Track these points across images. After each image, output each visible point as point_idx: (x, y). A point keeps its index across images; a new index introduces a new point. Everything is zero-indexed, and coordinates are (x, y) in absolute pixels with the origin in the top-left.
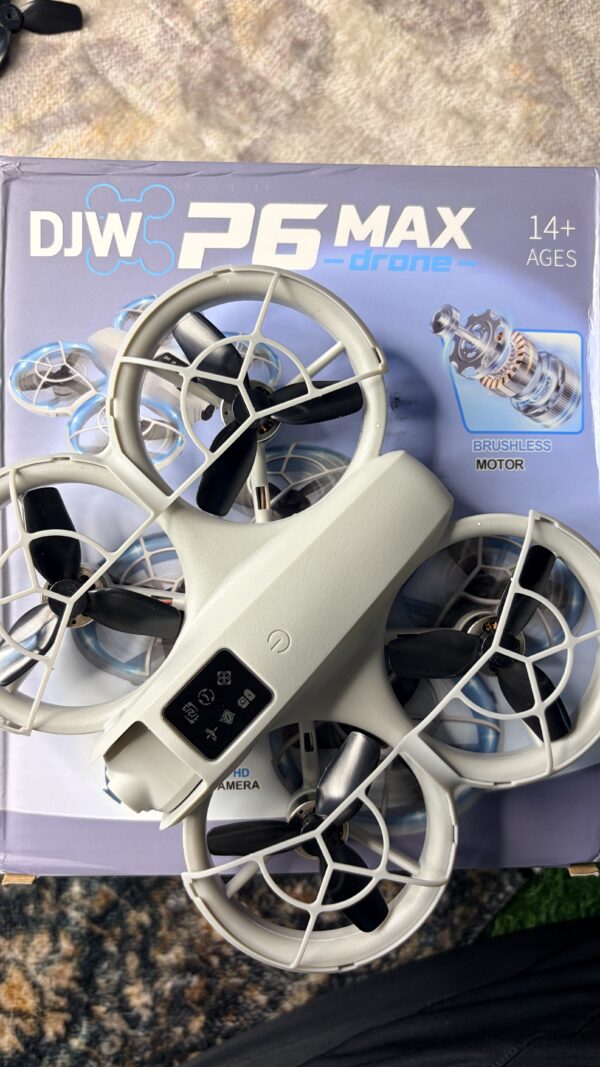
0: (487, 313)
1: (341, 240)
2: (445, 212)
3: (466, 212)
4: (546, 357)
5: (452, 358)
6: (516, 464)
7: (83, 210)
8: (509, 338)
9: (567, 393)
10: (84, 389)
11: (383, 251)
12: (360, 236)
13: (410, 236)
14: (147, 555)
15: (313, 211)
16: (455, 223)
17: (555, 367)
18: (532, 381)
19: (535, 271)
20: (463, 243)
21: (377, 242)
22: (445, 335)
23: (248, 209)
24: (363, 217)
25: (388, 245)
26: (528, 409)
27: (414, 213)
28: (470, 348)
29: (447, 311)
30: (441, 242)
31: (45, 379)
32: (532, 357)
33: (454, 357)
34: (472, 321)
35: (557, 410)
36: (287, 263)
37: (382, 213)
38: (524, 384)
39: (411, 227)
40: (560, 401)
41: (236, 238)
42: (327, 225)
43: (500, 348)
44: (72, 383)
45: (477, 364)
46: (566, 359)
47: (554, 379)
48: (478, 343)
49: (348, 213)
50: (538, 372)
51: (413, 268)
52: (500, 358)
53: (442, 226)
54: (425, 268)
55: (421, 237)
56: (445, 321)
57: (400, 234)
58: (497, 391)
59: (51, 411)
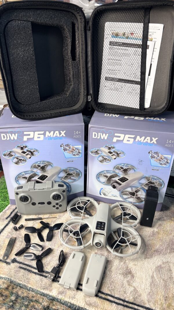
0: (68, 144)
1: (47, 136)
2: (61, 132)
3: (64, 132)
4: (76, 149)
5: (63, 150)
6: (72, 161)
7: (9, 134)
8: (71, 147)
9: (80, 153)
10: (13, 156)
11: (53, 138)
12: (49, 135)
13: (57, 135)
14: (24, 174)
15: (42, 132)
16: (63, 133)
17: (78, 150)
18: (74, 152)
19: (75, 138)
20: (64, 135)
21: (52, 136)
22: (62, 147)
23: (33, 133)
24: (50, 133)
25: (54, 136)
26: (74, 155)
27: (57, 132)
28: (66, 148)
29: (62, 144)
30: (61, 136)
31: (7, 155)
32: (74, 149)
33: (64, 150)
34: (66, 145)
35: (78, 155)
36: (39, 139)
37: (52, 132)
38: (73, 152)
39: (57, 134)
40: (78, 154)
41: (31, 136)
42: (44, 134)
43: (70, 148)
44: (11, 155)
45: (67, 150)
46: (79, 149)
47: (78, 151)
48: (67, 148)
49: (47, 133)
50: (75, 151)
51: (57, 139)
52: (70, 149)
53: (61, 133)
54: (59, 139)
55: (58, 135)
56: (62, 145)
57: (55, 135)
58: (70, 153)
59: (9, 158)
